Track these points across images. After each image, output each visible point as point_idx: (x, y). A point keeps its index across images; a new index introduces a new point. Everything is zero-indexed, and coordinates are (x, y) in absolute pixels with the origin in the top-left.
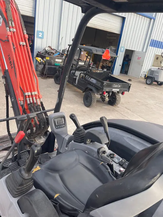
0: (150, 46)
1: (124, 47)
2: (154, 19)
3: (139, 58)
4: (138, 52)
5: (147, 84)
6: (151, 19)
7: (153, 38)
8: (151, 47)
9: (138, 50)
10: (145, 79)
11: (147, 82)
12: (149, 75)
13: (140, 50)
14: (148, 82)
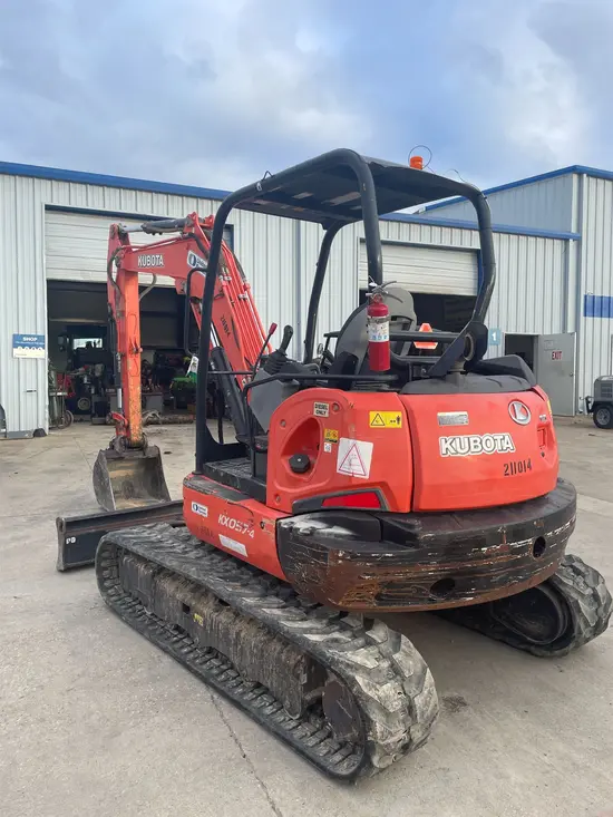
0: (585, 315)
1: (498, 331)
2: (578, 240)
3: (556, 355)
4: (551, 338)
5: (599, 426)
6: (566, 240)
7: (590, 291)
8: (590, 319)
9: (547, 332)
10: (589, 411)
11: (599, 420)
12: (600, 399)
13: (557, 330)
14: (601, 421)
